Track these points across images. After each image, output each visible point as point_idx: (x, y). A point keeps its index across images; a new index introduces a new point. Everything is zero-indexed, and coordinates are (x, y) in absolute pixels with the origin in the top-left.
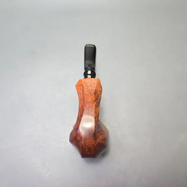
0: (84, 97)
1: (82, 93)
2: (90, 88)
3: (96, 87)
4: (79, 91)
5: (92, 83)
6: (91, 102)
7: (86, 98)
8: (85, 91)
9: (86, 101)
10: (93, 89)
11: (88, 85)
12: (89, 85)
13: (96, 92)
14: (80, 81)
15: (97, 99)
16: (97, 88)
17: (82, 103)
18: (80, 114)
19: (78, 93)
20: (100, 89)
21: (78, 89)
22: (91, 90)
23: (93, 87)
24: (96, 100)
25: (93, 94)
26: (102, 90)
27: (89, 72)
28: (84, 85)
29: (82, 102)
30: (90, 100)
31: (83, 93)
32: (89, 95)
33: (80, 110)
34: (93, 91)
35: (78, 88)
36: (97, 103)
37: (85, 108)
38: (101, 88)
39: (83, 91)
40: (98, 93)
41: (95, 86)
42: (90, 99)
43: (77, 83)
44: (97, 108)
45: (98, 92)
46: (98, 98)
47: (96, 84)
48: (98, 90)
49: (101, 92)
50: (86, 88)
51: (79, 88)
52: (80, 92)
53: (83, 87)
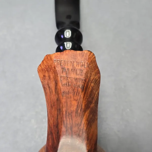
0: (58, 100)
1: (53, 89)
2: (73, 76)
3: (87, 73)
4: (46, 82)
5: (75, 64)
6: (77, 112)
7: (63, 100)
8: (60, 84)
9: (64, 109)
10: (80, 79)
11: (66, 67)
12: (70, 68)
13: (87, 86)
14: (48, 58)
15: (91, 102)
16: (89, 75)
17: (56, 116)
18: (50, 144)
19: (44, 88)
20: (96, 77)
21: (43, 78)
22: (76, 79)
23: (78, 72)
24: (87, 107)
25: (80, 89)
26: (99, 78)
27: (68, 34)
28: (59, 69)
29: (55, 113)
30: (74, 108)
31: (56, 89)
32: (71, 95)
33: (50, 133)
34: (80, 84)
35: (44, 76)
36: (90, 113)
37: (64, 129)
38: (98, 72)
39: (56, 84)
40: (92, 88)
41: (85, 71)
42: (75, 103)
43: (40, 62)
44: (91, 126)
45: (92, 84)
46: (93, 99)
47: (86, 66)
48: (92, 78)
49: (98, 82)
50: (64, 75)
51: (47, 75)
52: (48, 85)
53: (55, 72)
